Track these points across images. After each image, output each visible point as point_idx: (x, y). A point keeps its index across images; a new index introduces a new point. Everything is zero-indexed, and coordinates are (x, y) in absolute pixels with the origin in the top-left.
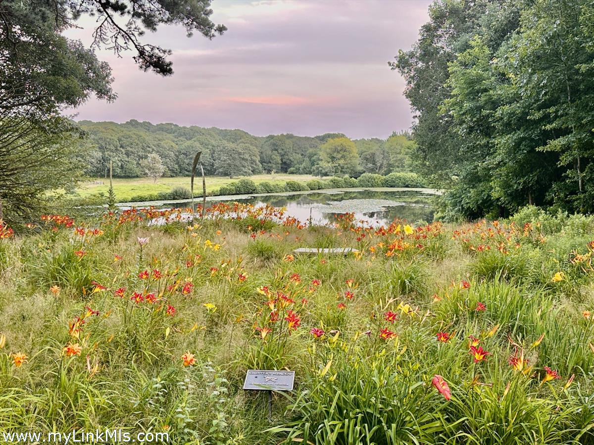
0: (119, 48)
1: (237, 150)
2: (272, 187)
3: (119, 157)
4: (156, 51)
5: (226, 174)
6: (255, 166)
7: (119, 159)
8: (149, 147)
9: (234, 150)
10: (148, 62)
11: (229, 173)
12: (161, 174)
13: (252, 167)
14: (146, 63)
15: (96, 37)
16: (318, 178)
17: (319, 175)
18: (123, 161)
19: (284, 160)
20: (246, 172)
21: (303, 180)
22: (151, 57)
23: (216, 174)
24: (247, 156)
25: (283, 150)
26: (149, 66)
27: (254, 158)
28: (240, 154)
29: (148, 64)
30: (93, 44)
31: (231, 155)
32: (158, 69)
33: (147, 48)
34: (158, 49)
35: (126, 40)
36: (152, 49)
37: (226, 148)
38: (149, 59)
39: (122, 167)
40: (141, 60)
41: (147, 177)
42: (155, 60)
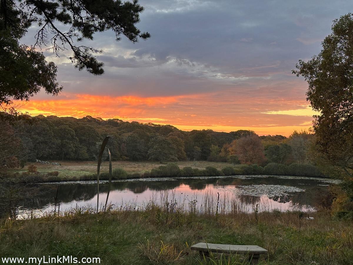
0: (57, 49)
1: (167, 140)
2: (193, 171)
3: (74, 144)
4: (90, 52)
5: (156, 160)
6: (180, 154)
7: (74, 145)
8: (98, 137)
9: (164, 141)
10: (82, 62)
11: (159, 159)
12: (105, 159)
13: (178, 155)
14: (81, 63)
15: (38, 39)
16: (232, 165)
17: (232, 163)
18: (77, 148)
19: (204, 150)
20: (173, 159)
21: (219, 167)
22: (85, 57)
23: (149, 159)
24: (175, 146)
25: (203, 141)
26: (84, 66)
27: (180, 148)
28: (169, 144)
29: (82, 64)
30: (35, 45)
31: (162, 145)
32: (91, 69)
33: (82, 49)
34: (91, 49)
35: (63, 41)
36: (86, 50)
37: (158, 139)
38: (83, 60)
39: (76, 152)
40: (76, 60)
41: (94, 160)
42: (88, 60)
